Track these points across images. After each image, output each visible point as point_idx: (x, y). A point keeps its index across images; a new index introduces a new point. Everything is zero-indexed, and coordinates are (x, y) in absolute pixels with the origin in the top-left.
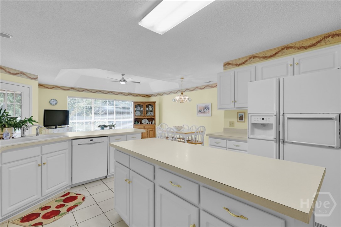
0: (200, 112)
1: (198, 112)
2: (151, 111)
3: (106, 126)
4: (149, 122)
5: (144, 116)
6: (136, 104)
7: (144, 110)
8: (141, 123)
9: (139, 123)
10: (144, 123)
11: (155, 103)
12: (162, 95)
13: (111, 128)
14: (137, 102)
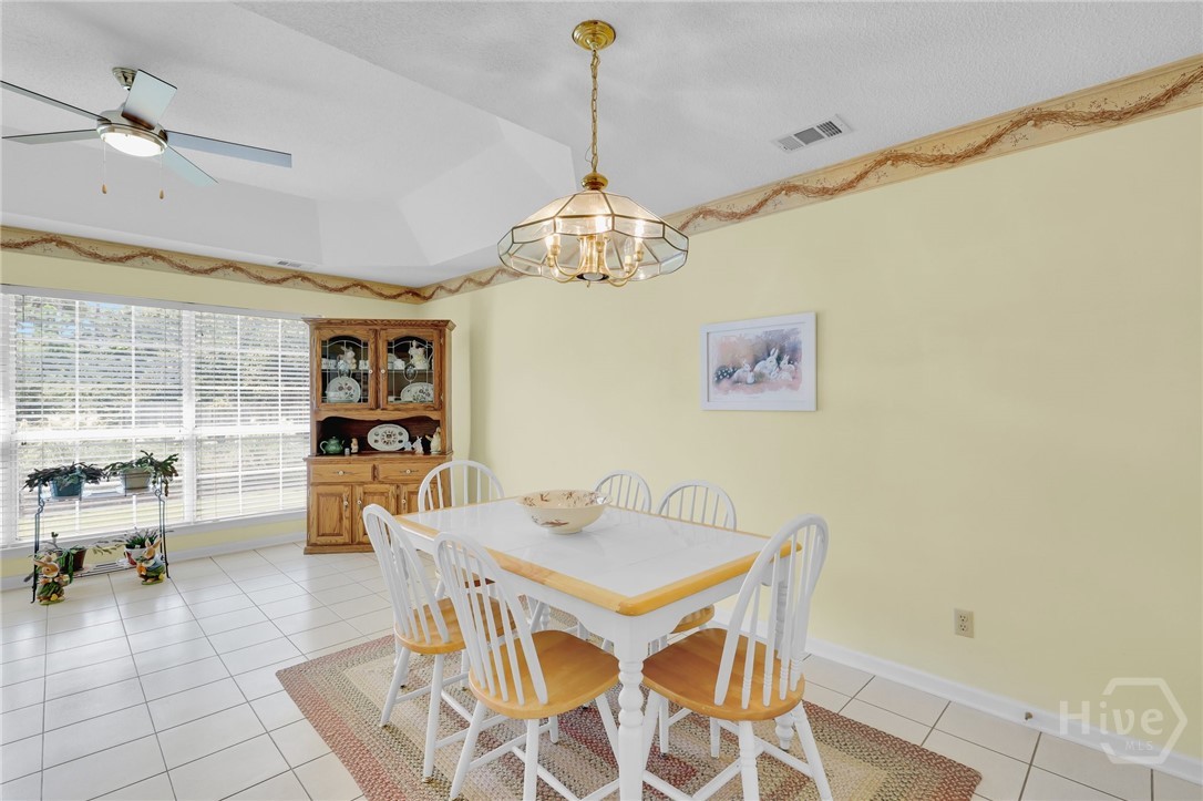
0: (725, 383)
1: (713, 378)
2: (422, 377)
3: (93, 475)
4: (412, 440)
5: (377, 406)
6: (328, 334)
7: (377, 369)
8: (365, 449)
9: (348, 445)
10: (380, 446)
11: (441, 327)
12: (488, 282)
13: (137, 482)
14: (329, 322)
